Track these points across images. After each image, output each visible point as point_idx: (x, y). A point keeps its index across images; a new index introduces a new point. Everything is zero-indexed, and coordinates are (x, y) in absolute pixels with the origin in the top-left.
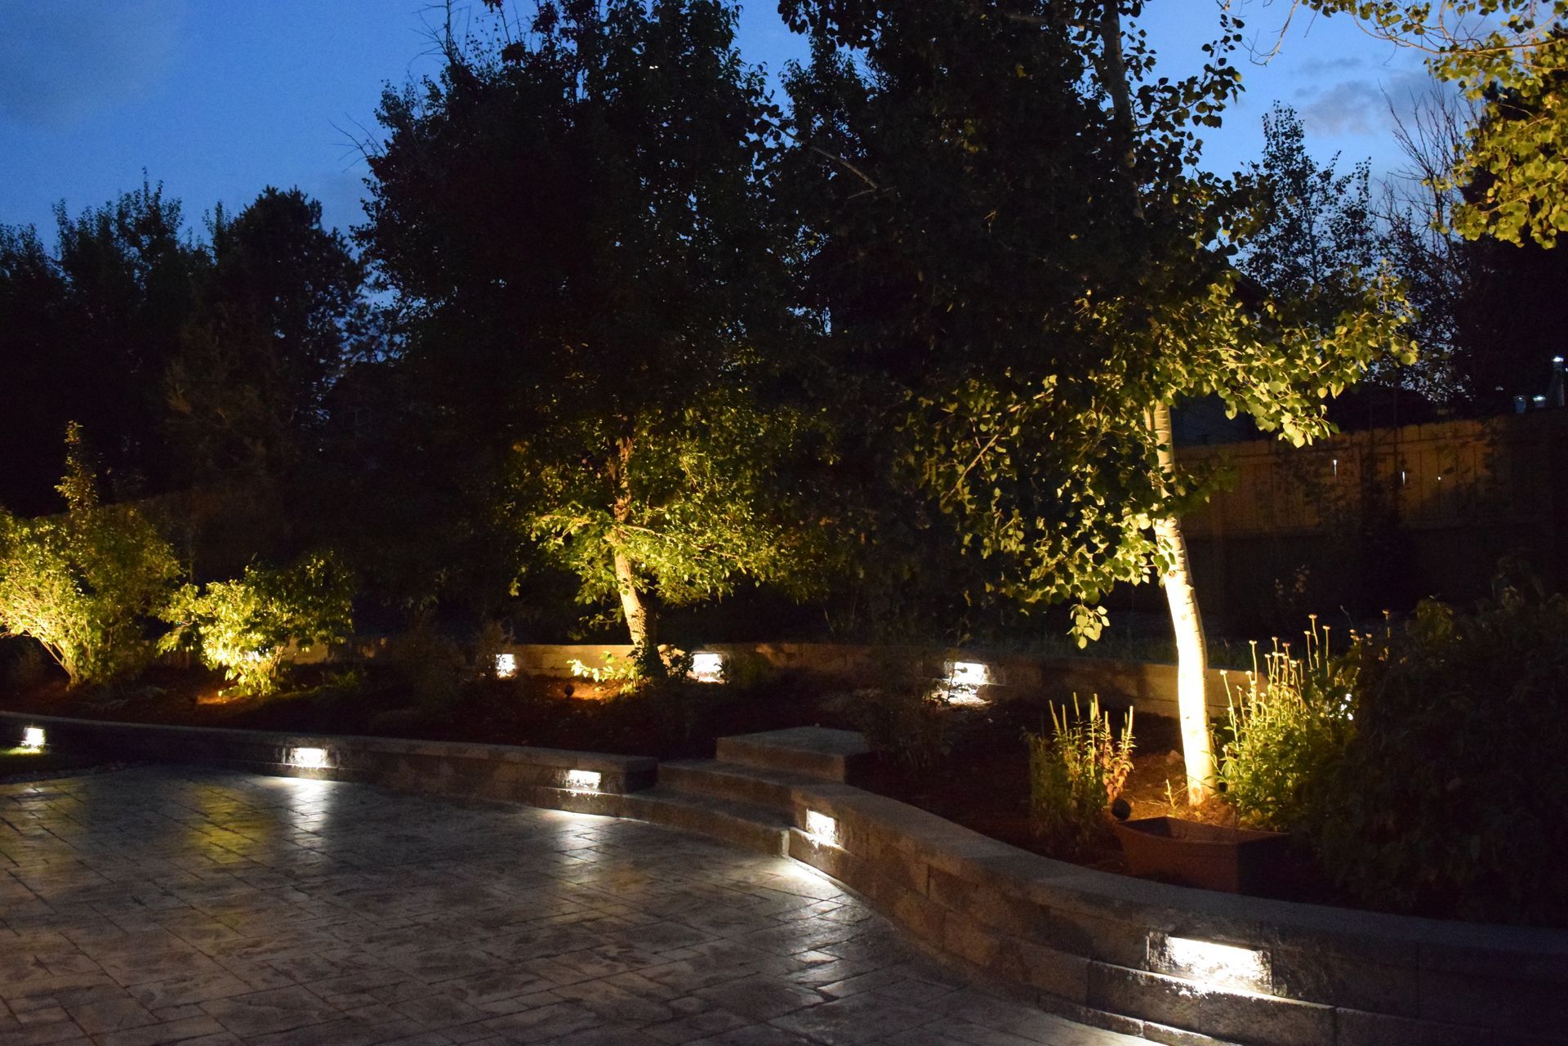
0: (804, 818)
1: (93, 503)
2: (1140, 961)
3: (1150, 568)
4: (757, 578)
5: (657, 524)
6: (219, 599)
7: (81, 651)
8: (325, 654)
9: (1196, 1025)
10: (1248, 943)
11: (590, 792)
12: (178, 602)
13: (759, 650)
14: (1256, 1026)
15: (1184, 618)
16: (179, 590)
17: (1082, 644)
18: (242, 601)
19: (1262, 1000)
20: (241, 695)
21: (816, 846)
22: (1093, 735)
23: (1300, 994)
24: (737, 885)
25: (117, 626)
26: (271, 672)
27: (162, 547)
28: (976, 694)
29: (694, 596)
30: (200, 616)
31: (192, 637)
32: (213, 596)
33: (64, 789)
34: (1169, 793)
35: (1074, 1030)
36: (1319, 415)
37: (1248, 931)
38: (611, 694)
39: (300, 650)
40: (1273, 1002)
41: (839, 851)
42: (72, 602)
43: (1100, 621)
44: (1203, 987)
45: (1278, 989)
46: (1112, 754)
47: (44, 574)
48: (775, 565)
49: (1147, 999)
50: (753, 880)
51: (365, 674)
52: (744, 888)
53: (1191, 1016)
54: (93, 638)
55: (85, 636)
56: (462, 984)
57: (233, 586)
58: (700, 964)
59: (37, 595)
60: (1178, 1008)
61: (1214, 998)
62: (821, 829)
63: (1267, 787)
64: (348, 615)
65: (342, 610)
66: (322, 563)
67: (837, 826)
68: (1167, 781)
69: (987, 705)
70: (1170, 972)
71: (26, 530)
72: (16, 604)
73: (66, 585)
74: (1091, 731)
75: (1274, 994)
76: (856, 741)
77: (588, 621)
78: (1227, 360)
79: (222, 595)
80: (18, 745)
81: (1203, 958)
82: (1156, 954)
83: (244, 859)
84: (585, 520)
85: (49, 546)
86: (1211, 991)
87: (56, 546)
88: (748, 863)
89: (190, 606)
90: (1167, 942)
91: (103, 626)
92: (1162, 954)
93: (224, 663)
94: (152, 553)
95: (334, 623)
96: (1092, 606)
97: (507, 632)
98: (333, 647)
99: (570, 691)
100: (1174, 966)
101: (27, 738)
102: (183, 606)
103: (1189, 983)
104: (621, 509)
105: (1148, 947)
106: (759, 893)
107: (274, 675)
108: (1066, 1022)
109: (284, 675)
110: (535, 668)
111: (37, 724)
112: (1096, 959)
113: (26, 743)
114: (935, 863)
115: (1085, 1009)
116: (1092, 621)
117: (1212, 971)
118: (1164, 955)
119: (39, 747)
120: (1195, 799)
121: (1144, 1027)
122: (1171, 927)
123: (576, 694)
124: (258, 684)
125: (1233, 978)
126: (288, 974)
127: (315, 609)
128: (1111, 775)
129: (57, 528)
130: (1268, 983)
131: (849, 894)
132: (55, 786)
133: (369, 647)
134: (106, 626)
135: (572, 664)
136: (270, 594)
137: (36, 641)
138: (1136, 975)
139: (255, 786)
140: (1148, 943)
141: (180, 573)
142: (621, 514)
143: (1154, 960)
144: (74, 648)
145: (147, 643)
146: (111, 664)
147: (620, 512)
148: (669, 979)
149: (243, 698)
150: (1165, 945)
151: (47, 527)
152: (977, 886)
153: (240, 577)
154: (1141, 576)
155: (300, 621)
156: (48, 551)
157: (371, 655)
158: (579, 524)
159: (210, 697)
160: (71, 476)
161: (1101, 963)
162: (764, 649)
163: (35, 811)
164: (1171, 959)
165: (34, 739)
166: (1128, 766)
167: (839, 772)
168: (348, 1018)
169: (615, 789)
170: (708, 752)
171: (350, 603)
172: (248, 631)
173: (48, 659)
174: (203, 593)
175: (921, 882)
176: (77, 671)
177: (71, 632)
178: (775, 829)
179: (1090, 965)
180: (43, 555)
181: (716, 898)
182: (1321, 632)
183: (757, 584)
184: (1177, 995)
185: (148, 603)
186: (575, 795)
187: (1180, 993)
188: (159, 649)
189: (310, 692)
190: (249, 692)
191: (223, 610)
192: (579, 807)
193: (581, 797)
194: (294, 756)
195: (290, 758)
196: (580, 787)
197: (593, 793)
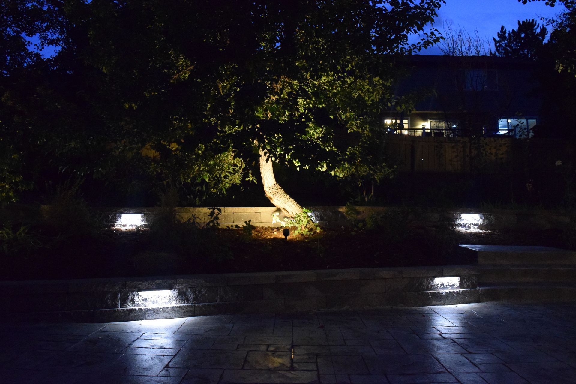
13: (340, 210)
162: (343, 209)
169: (470, 285)
192: (447, 301)
193: (449, 294)
194: (133, 300)
195: (128, 302)
196: (444, 288)
197: (458, 290)
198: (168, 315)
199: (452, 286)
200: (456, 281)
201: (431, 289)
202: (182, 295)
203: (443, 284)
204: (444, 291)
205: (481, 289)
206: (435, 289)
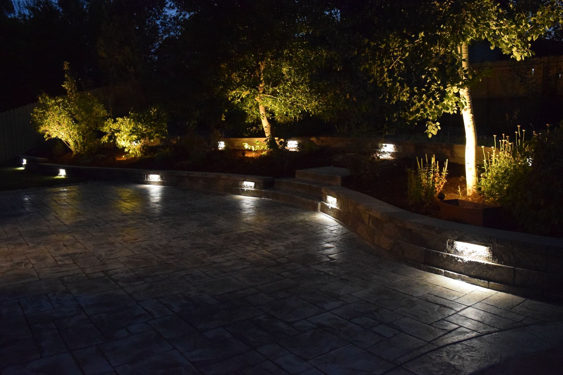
0: (326, 198)
1: (76, 91)
2: (444, 249)
3: (457, 108)
4: (311, 113)
5: (274, 93)
6: (121, 124)
7: (76, 142)
8: (159, 142)
9: (463, 272)
10: (484, 244)
11: (251, 189)
12: (107, 125)
13: (312, 139)
14: (485, 273)
15: (469, 126)
16: (107, 121)
17: (430, 136)
18: (129, 124)
19: (488, 264)
20: (131, 157)
21: (330, 208)
22: (432, 169)
23: (502, 263)
24: (302, 221)
25: (87, 134)
26: (140, 149)
27: (100, 106)
28: (390, 155)
29: (288, 120)
30: (114, 130)
31: (112, 137)
32: (119, 122)
33: (72, 189)
34: (459, 191)
35: (418, 272)
36: (527, 48)
37: (485, 240)
38: (258, 155)
39: (150, 141)
40: (492, 265)
41: (338, 209)
42: (71, 126)
43: (437, 128)
44: (466, 259)
45: (494, 260)
46: (439, 176)
47: (61, 116)
48: (318, 108)
49: (446, 262)
50: (307, 219)
51: (173, 149)
52: (304, 222)
53: (462, 269)
54: (79, 138)
55: (77, 138)
56: (205, 252)
57: (125, 119)
58: (286, 247)
59: (59, 124)
60: (457, 266)
61: (470, 263)
62: (332, 202)
63: (496, 189)
64: (166, 129)
65: (164, 127)
66: (156, 110)
67: (337, 201)
68: (459, 187)
69: (394, 159)
70: (455, 253)
71: (53, 101)
72: (52, 127)
73: (69, 120)
74: (431, 168)
75: (493, 262)
76: (346, 172)
77: (250, 129)
78: (492, 26)
79: (122, 122)
80: (57, 175)
81: (467, 249)
82: (450, 247)
83: (132, 212)
84: (248, 92)
85: (62, 107)
86: (470, 260)
87: (64, 106)
88: (306, 214)
89: (111, 126)
90: (454, 243)
91: (82, 134)
92: (452, 247)
93: (124, 146)
94: (96, 108)
95: (161, 131)
96: (434, 122)
97: (222, 134)
98: (162, 140)
99: (244, 154)
100: (456, 251)
101: (60, 173)
102: (109, 126)
103: (462, 257)
104: (261, 88)
105: (447, 245)
106: (309, 223)
107: (141, 150)
108: (416, 270)
109: (145, 150)
110: (232, 146)
111: (63, 168)
112: (428, 248)
113: (60, 174)
114: (371, 214)
115: (423, 265)
116: (434, 128)
117: (470, 253)
118: (453, 247)
119: (64, 176)
120: (469, 194)
121: (444, 272)
122: (456, 238)
123: (246, 155)
124: (136, 153)
125: (478, 256)
126: (146, 249)
127: (154, 127)
128: (438, 184)
129: (64, 100)
130: (491, 258)
131: (341, 224)
132: (70, 188)
133: (174, 139)
134: (83, 134)
135: (244, 145)
136: (138, 121)
137: (60, 140)
138: (442, 254)
139: (136, 188)
140: (447, 243)
141: (107, 115)
142: (261, 90)
143: (449, 249)
144: (74, 142)
145: (98, 140)
146: (86, 147)
147: (261, 89)
148: (276, 252)
149: (131, 158)
150: (454, 244)
151: (60, 100)
152: (386, 222)
153: (128, 116)
154: (454, 111)
155: (149, 131)
156: (62, 108)
157: (175, 142)
158: (246, 94)
159: (120, 158)
160: (67, 81)
161: (430, 250)
162: (313, 139)
163: (63, 196)
164: (455, 249)
165: (62, 173)
166: (445, 181)
167: (339, 182)
168: (166, 263)
169: (260, 188)
170: (293, 175)
171: (166, 124)
172: (131, 134)
173: (65, 146)
174: (115, 121)
175: (366, 221)
176: (75, 150)
177: (72, 136)
178: (315, 202)
179: (426, 250)
180: (60, 110)
181: (293, 225)
182: (521, 132)
183: (311, 115)
184: (457, 261)
185: (97, 126)
186: (246, 190)
187: (458, 261)
188: (102, 141)
189: (155, 155)
190: (133, 156)
191: (122, 127)
192: (247, 194)
193: (248, 191)
194: (149, 178)
195: (148, 178)
196: (248, 187)
197: (252, 189)
198: (156, 184)
199: (251, 187)
200: (252, 184)
201: (242, 187)
202: (161, 177)
203: (247, 185)
204: (246, 189)
205: (263, 190)
206: (244, 187)
